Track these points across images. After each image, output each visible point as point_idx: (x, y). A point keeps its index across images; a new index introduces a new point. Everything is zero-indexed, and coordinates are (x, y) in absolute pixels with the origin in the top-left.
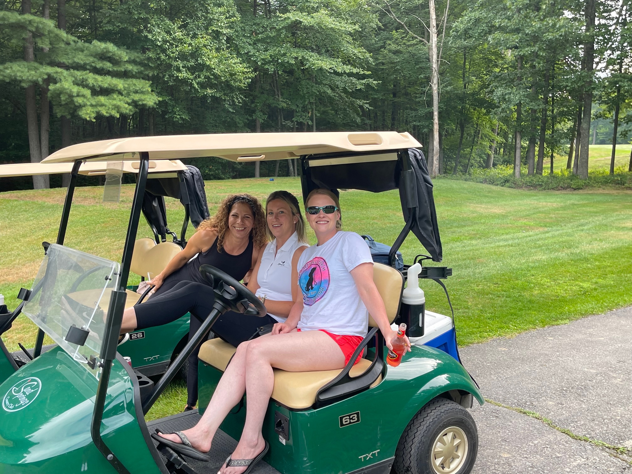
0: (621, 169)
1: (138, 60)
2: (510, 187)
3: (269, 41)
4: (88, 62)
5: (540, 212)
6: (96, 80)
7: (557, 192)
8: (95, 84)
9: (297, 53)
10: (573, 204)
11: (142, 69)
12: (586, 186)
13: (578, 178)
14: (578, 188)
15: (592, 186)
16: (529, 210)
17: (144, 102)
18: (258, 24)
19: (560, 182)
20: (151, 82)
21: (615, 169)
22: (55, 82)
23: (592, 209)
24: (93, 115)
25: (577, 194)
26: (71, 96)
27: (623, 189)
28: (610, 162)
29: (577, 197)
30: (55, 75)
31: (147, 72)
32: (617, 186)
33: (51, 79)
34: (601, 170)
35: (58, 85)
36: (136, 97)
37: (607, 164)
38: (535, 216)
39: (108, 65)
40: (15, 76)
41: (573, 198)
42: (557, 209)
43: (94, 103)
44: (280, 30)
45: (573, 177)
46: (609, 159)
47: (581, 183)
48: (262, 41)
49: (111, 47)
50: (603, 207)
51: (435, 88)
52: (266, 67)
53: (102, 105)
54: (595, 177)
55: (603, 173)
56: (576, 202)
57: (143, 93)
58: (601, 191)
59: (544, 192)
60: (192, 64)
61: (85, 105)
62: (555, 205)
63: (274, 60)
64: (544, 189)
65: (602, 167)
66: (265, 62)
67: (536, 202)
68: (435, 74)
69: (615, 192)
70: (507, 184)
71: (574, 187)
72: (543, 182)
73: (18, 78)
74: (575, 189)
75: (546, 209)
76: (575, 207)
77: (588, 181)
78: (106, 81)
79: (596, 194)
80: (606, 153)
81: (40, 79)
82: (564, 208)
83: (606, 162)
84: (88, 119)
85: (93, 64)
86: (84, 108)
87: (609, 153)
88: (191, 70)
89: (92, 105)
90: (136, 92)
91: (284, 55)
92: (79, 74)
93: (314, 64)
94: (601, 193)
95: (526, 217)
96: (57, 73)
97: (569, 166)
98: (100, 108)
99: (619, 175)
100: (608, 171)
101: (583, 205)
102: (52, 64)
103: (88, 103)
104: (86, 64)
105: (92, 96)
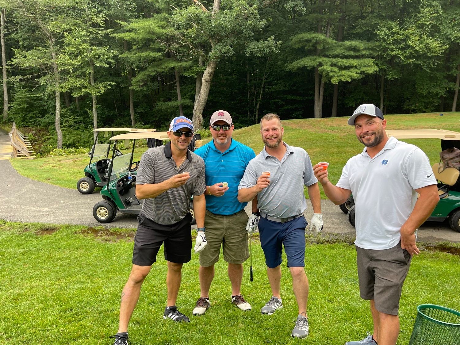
1: (370, 47)
4: (341, 53)
6: (343, 62)
8: (342, 64)
11: (372, 52)
17: (367, 72)
18: (457, 14)
20: (375, 59)
24: (337, 81)
26: (328, 72)
31: (374, 54)
33: (320, 65)
35: (322, 67)
36: (363, 69)
39: (352, 53)
40: (304, 65)
53: (343, 76)
57: (369, 66)
60: (403, 45)
61: (334, 76)
66: (457, 38)
73: (306, 66)
78: (349, 62)
81: (315, 65)
84: (334, 83)
85: (344, 54)
86: (333, 78)
88: (401, 49)
89: (338, 76)
90: (365, 66)
92: (334, 60)
96: (324, 60)
98: (341, 78)
103: (336, 75)
104: (339, 54)
105: (339, 71)
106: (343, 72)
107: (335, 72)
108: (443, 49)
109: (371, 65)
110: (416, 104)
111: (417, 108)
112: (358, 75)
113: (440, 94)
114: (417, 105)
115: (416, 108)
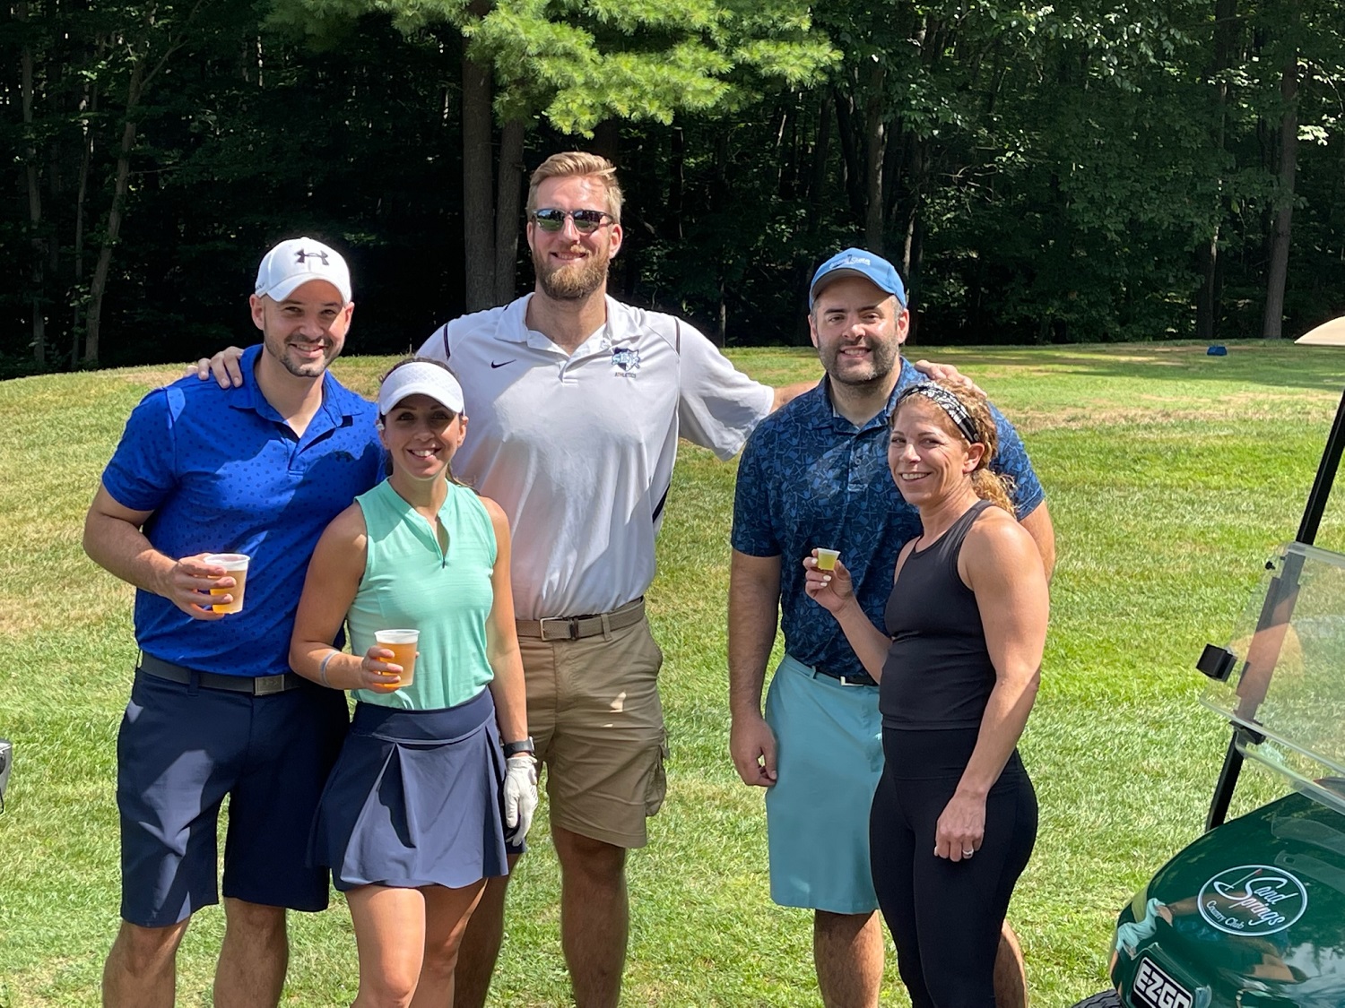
24: (586, 118)
36: (757, 53)
43: (599, 78)
53: (623, 84)
61: (567, 85)
84: (568, 129)
86: (561, 95)
89: (590, 85)
90: (761, 35)
98: (613, 95)
103: (580, 79)
105: (602, 53)
106: (627, 64)
107: (571, 56)
109: (797, 28)
110: (1066, 294)
111: (1073, 316)
112: (721, 89)
113: (1196, 234)
114: (1073, 296)
115: (1066, 317)
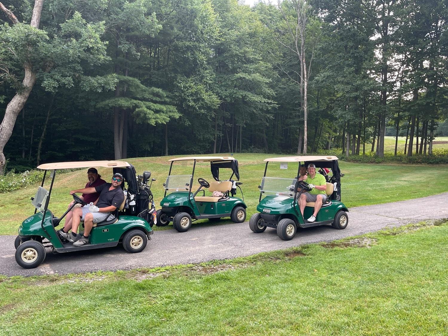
0: (401, 152)
1: (170, 96)
2: (344, 161)
3: (227, 86)
5: (364, 173)
6: (154, 106)
7: (369, 164)
8: (154, 108)
9: (242, 92)
10: (378, 170)
11: (172, 100)
12: (383, 161)
13: (378, 158)
14: (379, 163)
15: (386, 162)
16: (359, 172)
17: (175, 117)
18: (222, 77)
19: (370, 159)
20: (176, 107)
21: (397, 152)
22: (139, 108)
23: (387, 173)
24: (155, 123)
25: (379, 165)
26: (145, 114)
27: (401, 163)
28: (394, 148)
29: (379, 167)
30: (138, 104)
31: (174, 102)
32: (398, 162)
33: (137, 106)
34: (390, 152)
35: (140, 109)
36: (171, 114)
37: (393, 149)
38: (362, 175)
39: (158, 99)
40: (122, 105)
41: (378, 167)
42: (371, 172)
43: (155, 117)
44: (233, 80)
45: (376, 156)
46: (394, 147)
47: (380, 160)
48: (224, 86)
49: (160, 90)
50: (392, 172)
51: (305, 109)
52: (226, 99)
53: (158, 118)
54: (387, 157)
55: (391, 155)
56: (379, 169)
57: (173, 112)
58: (390, 164)
59: (362, 164)
60: (195, 98)
61: (151, 118)
62: (370, 170)
63: (231, 96)
64: (362, 163)
65: (390, 151)
66: (226, 96)
67: (361, 169)
68: (306, 102)
69: (397, 165)
70: (343, 159)
71: (377, 162)
72: (361, 159)
74: (377, 163)
75: (366, 172)
76: (379, 171)
77: (384, 159)
78: (158, 106)
79: (389, 166)
80: (392, 142)
81: (131, 106)
82: (375, 172)
83: (393, 148)
84: (153, 125)
85: (152, 98)
86: (151, 120)
87: (394, 142)
88: (194, 101)
89: (154, 118)
90: (170, 112)
91: (236, 93)
92: (147, 103)
93: (250, 99)
94: (390, 165)
95: (359, 175)
96: (138, 103)
97: (373, 150)
98: (158, 120)
99: (399, 156)
100: (393, 153)
101: (383, 171)
102: (136, 99)
104: (149, 98)
105: (154, 114)
106: (158, 115)
107: (151, 114)
108: (219, 104)
109: (175, 111)
112: (169, 119)
